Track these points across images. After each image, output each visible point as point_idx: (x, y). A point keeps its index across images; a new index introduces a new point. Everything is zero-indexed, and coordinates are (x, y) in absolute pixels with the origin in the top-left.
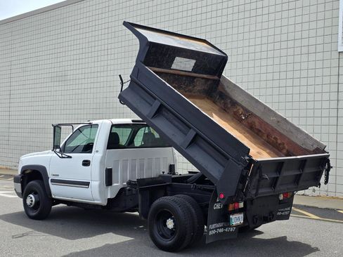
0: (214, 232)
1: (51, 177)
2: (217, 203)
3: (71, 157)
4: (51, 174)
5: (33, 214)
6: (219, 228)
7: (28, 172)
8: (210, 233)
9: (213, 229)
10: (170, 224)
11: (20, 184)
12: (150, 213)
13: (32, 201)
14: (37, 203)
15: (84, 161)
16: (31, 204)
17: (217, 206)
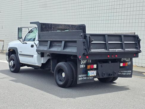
0: (81, 79)
1: (19, 53)
2: (81, 64)
3: (27, 43)
4: (19, 51)
5: (12, 70)
6: (84, 77)
7: (11, 50)
8: (79, 79)
9: (81, 77)
10: (63, 75)
11: (8, 56)
12: (55, 69)
13: (12, 64)
14: (14, 65)
15: (32, 45)
16: (11, 65)
17: (82, 66)
